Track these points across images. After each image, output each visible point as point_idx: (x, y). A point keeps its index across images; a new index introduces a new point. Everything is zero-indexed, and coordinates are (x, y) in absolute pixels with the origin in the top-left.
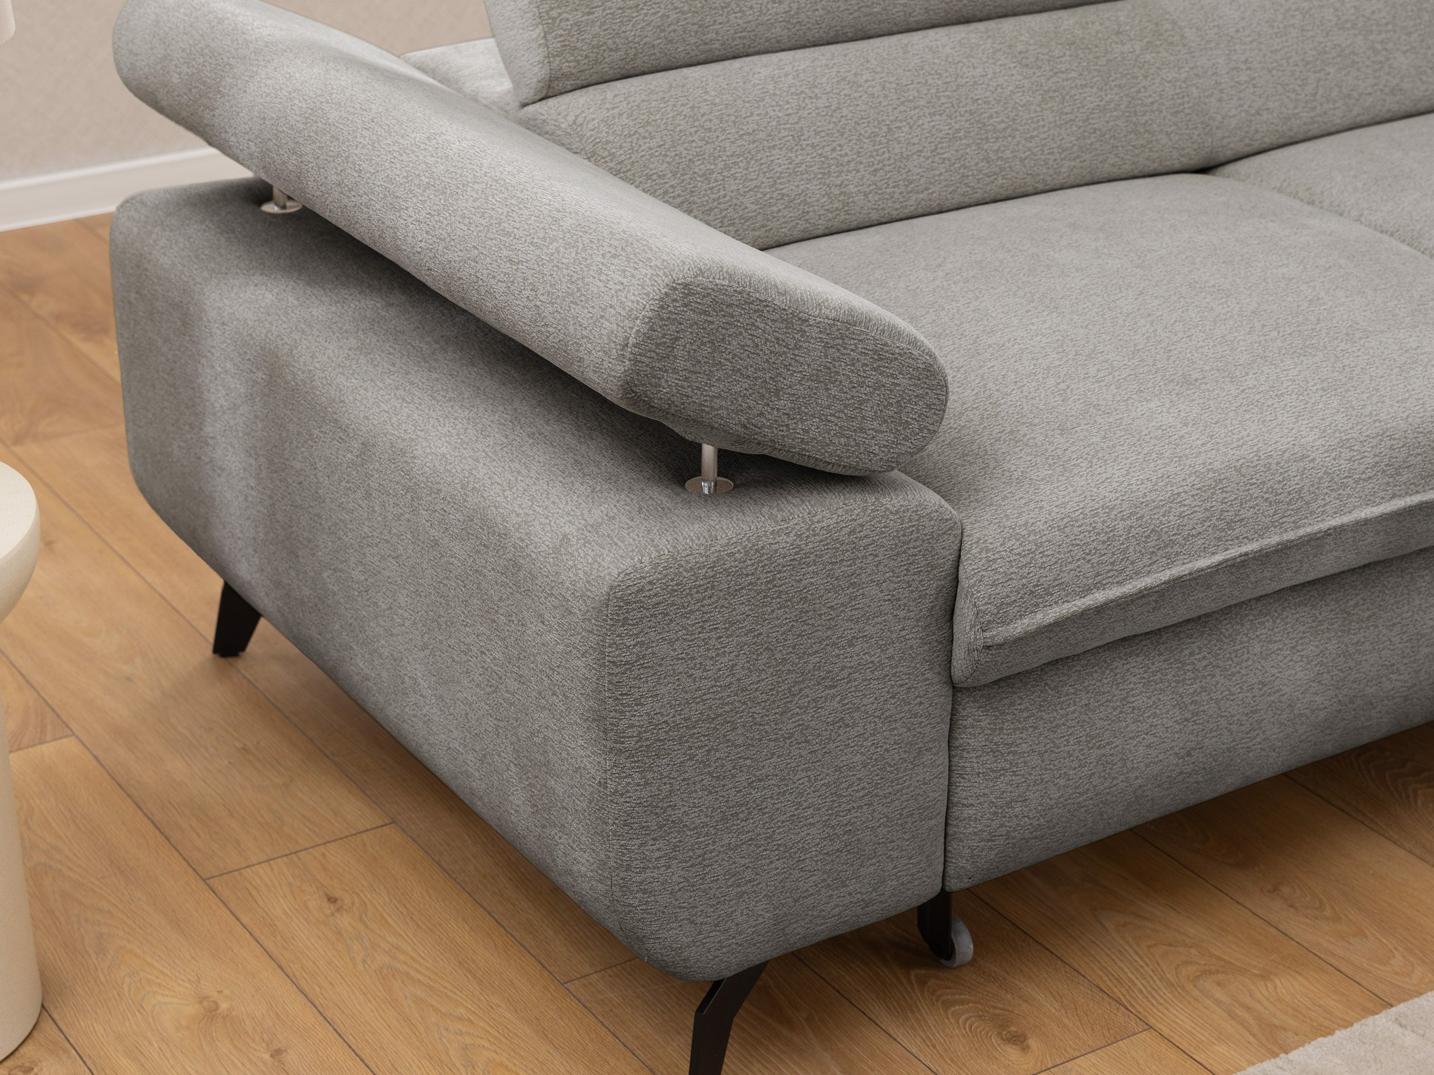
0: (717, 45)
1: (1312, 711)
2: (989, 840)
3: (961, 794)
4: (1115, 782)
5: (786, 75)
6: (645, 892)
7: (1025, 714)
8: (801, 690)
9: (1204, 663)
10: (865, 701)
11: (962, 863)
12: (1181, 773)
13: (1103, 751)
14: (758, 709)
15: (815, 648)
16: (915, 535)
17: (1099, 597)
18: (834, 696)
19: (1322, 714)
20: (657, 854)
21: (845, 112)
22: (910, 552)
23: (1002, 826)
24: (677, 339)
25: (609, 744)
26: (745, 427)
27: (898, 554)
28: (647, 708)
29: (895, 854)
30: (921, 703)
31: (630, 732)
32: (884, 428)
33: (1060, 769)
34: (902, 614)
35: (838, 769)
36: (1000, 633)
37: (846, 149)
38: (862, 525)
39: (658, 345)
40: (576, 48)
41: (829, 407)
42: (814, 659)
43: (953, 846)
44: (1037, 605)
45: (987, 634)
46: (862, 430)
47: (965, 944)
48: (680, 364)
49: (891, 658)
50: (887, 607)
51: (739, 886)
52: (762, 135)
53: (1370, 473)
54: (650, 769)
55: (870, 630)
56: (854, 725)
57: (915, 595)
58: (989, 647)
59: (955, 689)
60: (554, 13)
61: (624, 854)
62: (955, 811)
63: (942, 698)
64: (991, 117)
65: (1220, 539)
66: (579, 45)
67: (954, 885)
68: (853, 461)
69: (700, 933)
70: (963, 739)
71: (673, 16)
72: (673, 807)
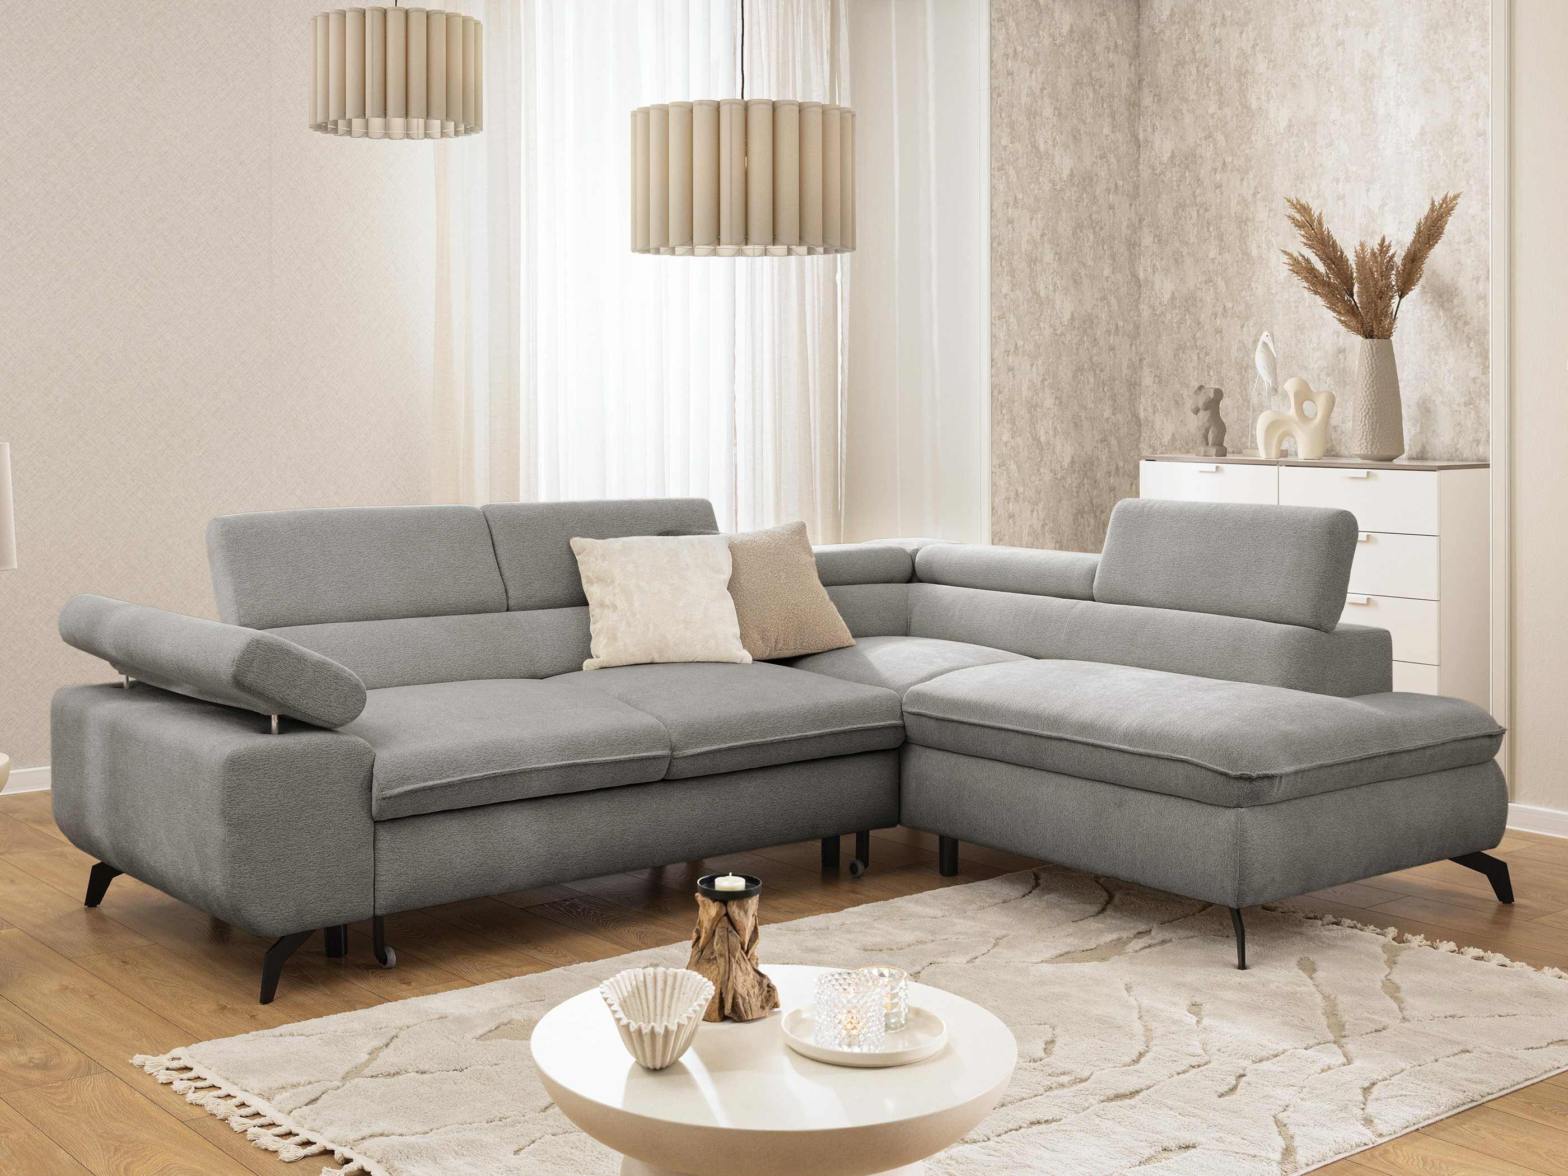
0: (313, 618)
1: (539, 856)
2: (392, 891)
3: (379, 870)
4: (447, 872)
5: (342, 629)
6: (241, 888)
7: (405, 836)
8: (306, 810)
9: (486, 826)
10: (334, 819)
11: (381, 901)
12: (478, 874)
13: (441, 857)
14: (288, 815)
15: (312, 792)
16: (353, 752)
17: (431, 783)
18: (321, 815)
19: (544, 858)
20: (246, 871)
21: (366, 644)
22: (352, 758)
23: (397, 885)
24: (254, 660)
25: (226, 822)
26: (281, 699)
27: (346, 758)
28: (242, 807)
29: (350, 891)
30: (359, 825)
31: (235, 816)
32: (339, 706)
33: (421, 862)
34: (349, 784)
35: (323, 847)
36: (389, 793)
37: (366, 658)
38: (331, 745)
39: (246, 661)
40: (251, 614)
41: (316, 695)
42: (312, 797)
43: (377, 893)
44: (404, 783)
45: (383, 793)
46: (330, 706)
47: (392, 957)
48: (255, 670)
49: (345, 802)
50: (342, 780)
51: (281, 892)
52: (329, 650)
53: (550, 749)
54: (242, 833)
55: (335, 788)
56: (330, 829)
57: (354, 777)
58: (384, 799)
59: (375, 822)
60: (242, 600)
61: (232, 870)
62: (378, 878)
63: (369, 824)
64: (432, 650)
65: (484, 767)
66: (253, 613)
67: (379, 912)
68: (326, 718)
69: (264, 911)
70: (379, 845)
71: (294, 604)
72: (253, 851)
